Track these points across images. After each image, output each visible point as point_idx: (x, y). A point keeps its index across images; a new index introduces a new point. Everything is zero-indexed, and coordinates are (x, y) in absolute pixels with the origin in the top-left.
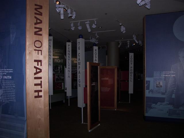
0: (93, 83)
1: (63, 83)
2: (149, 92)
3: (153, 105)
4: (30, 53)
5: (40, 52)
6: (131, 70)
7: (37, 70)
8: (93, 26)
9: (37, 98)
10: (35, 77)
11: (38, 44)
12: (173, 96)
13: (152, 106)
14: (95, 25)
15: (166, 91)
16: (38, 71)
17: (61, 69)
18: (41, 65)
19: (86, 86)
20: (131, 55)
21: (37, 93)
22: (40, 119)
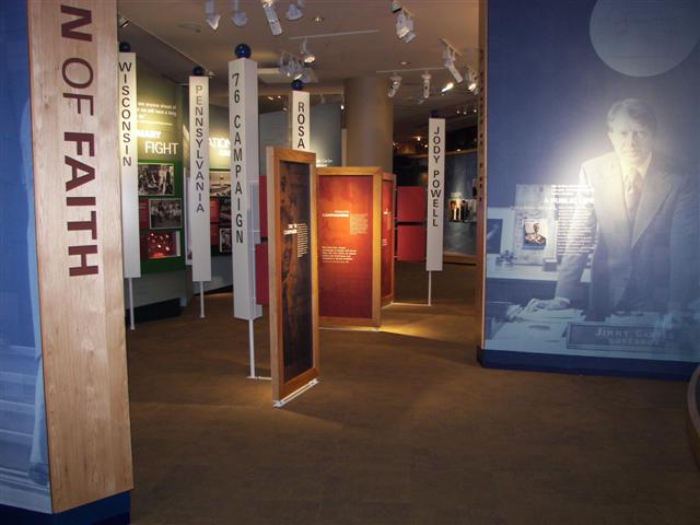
0: (291, 226)
1: (178, 234)
2: (498, 262)
3: (513, 310)
4: (47, 106)
5: (85, 104)
6: (436, 184)
7: (78, 170)
8: (288, 14)
9: (78, 277)
10: (68, 199)
11: (77, 74)
12: (586, 276)
13: (508, 313)
14: (299, 8)
15: (560, 258)
16: (81, 173)
17: (168, 181)
18: (92, 153)
19: (264, 239)
20: (437, 126)
21: (79, 256)
22: (92, 353)
